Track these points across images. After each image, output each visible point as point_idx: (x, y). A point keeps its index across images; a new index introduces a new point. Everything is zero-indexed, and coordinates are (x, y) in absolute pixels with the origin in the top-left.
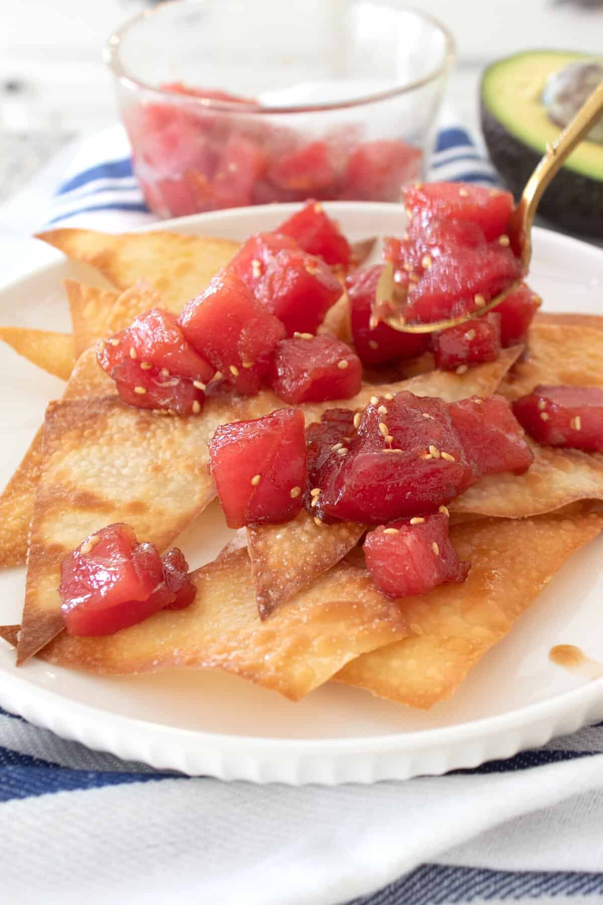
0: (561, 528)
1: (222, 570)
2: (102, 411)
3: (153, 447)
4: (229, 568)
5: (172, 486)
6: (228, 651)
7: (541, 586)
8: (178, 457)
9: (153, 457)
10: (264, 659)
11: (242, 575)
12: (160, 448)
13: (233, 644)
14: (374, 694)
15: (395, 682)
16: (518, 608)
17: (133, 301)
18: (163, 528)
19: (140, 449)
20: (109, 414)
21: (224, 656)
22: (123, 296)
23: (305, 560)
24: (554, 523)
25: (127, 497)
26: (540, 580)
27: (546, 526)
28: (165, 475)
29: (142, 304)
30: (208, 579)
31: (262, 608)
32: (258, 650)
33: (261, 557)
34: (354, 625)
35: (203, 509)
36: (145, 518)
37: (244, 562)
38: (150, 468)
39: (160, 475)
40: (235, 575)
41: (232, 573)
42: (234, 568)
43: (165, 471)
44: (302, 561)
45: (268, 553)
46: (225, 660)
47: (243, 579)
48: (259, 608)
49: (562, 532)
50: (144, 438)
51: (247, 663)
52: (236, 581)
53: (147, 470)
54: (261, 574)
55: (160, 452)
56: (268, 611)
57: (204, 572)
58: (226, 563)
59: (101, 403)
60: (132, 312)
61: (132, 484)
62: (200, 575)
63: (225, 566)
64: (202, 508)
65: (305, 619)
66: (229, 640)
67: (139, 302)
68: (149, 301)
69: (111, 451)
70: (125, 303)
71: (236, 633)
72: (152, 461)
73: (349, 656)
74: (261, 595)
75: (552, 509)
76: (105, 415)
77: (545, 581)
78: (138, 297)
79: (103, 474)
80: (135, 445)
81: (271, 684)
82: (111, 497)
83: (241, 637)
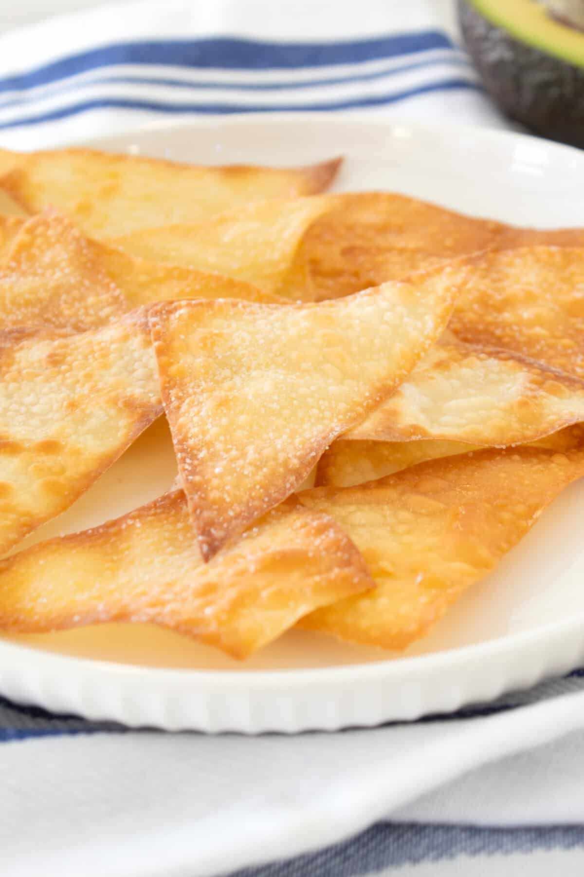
0: (552, 462)
1: (154, 515)
2: (8, 345)
3: (69, 381)
4: (163, 512)
5: (93, 422)
6: (163, 604)
7: (530, 522)
8: (98, 391)
9: (68, 392)
10: (203, 612)
11: (178, 521)
12: (78, 382)
13: (168, 597)
14: (340, 638)
15: (364, 623)
16: (504, 545)
17: (40, 229)
18: (82, 469)
19: (53, 384)
20: (16, 348)
21: (157, 610)
22: (29, 222)
23: (250, 494)
24: (544, 457)
25: (40, 436)
26: (529, 514)
27: (535, 461)
28: (83, 411)
29: (51, 232)
30: (138, 525)
31: (205, 548)
32: (198, 602)
33: (199, 493)
34: (310, 575)
35: (129, 446)
36: (60, 458)
37: (181, 506)
38: (65, 404)
39: (78, 411)
40: (171, 519)
41: (167, 519)
42: (168, 513)
43: (83, 407)
44: (247, 496)
45: (207, 489)
46: (159, 614)
47: (180, 525)
48: (201, 548)
49: (553, 465)
50: (59, 373)
51: (185, 617)
52: (171, 527)
53: (62, 406)
54: (201, 512)
55: (78, 386)
56: (212, 550)
57: (134, 518)
58: (160, 507)
59: (6, 337)
60: (39, 241)
61: (44, 423)
62: (130, 522)
63: (159, 511)
64: (127, 445)
65: (252, 568)
66: (164, 592)
67: (47, 230)
68: (60, 228)
69: (19, 389)
70: (31, 231)
71: (170, 585)
72: (68, 396)
73: (303, 609)
74: (203, 534)
75: (544, 436)
76: (11, 348)
77: (535, 517)
78: (47, 225)
79: (9, 414)
80: (48, 380)
81: (212, 640)
82: (18, 437)
83: (177, 588)
